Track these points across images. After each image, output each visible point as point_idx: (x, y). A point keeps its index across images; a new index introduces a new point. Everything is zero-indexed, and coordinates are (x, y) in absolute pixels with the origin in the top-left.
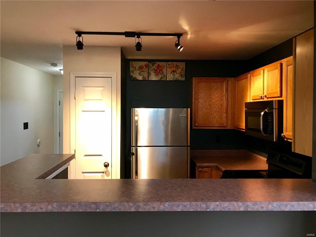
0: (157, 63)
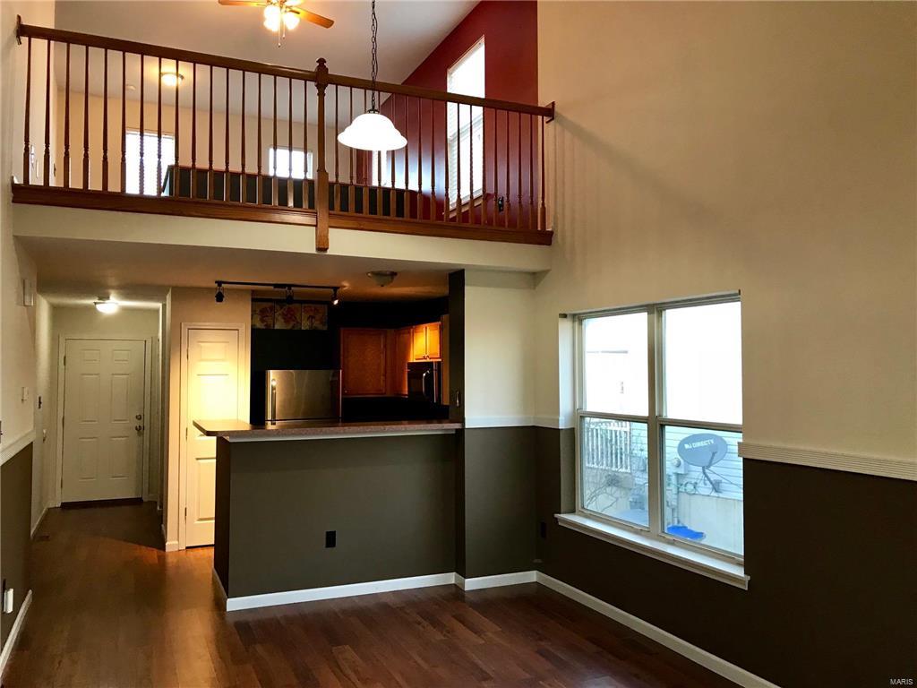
0: (288, 304)
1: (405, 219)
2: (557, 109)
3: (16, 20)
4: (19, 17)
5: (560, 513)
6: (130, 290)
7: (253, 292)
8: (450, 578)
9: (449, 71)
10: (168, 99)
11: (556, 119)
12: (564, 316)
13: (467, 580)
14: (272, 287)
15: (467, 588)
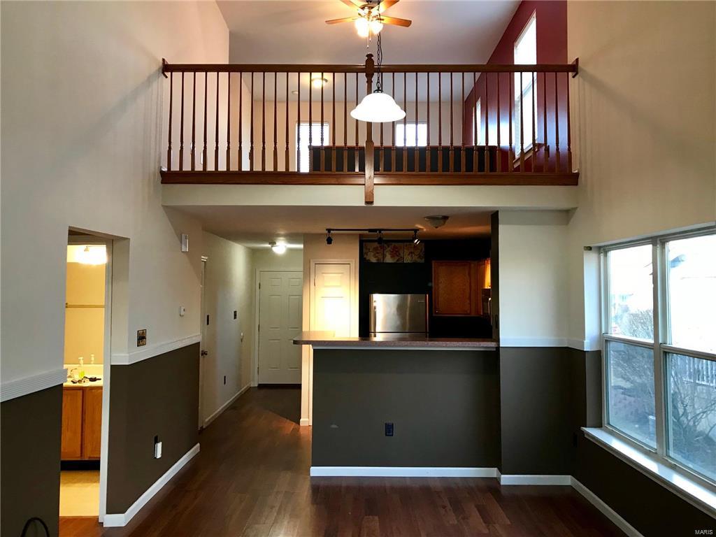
0: (393, 244)
1: (438, 173)
2: (580, 64)
3: (161, 61)
4: (164, 60)
5: (586, 427)
6: (292, 238)
7: (361, 236)
8: (492, 472)
9: (516, 44)
10: (316, 97)
11: (579, 74)
12: (590, 248)
13: (503, 476)
14: (367, 232)
15: (502, 483)
